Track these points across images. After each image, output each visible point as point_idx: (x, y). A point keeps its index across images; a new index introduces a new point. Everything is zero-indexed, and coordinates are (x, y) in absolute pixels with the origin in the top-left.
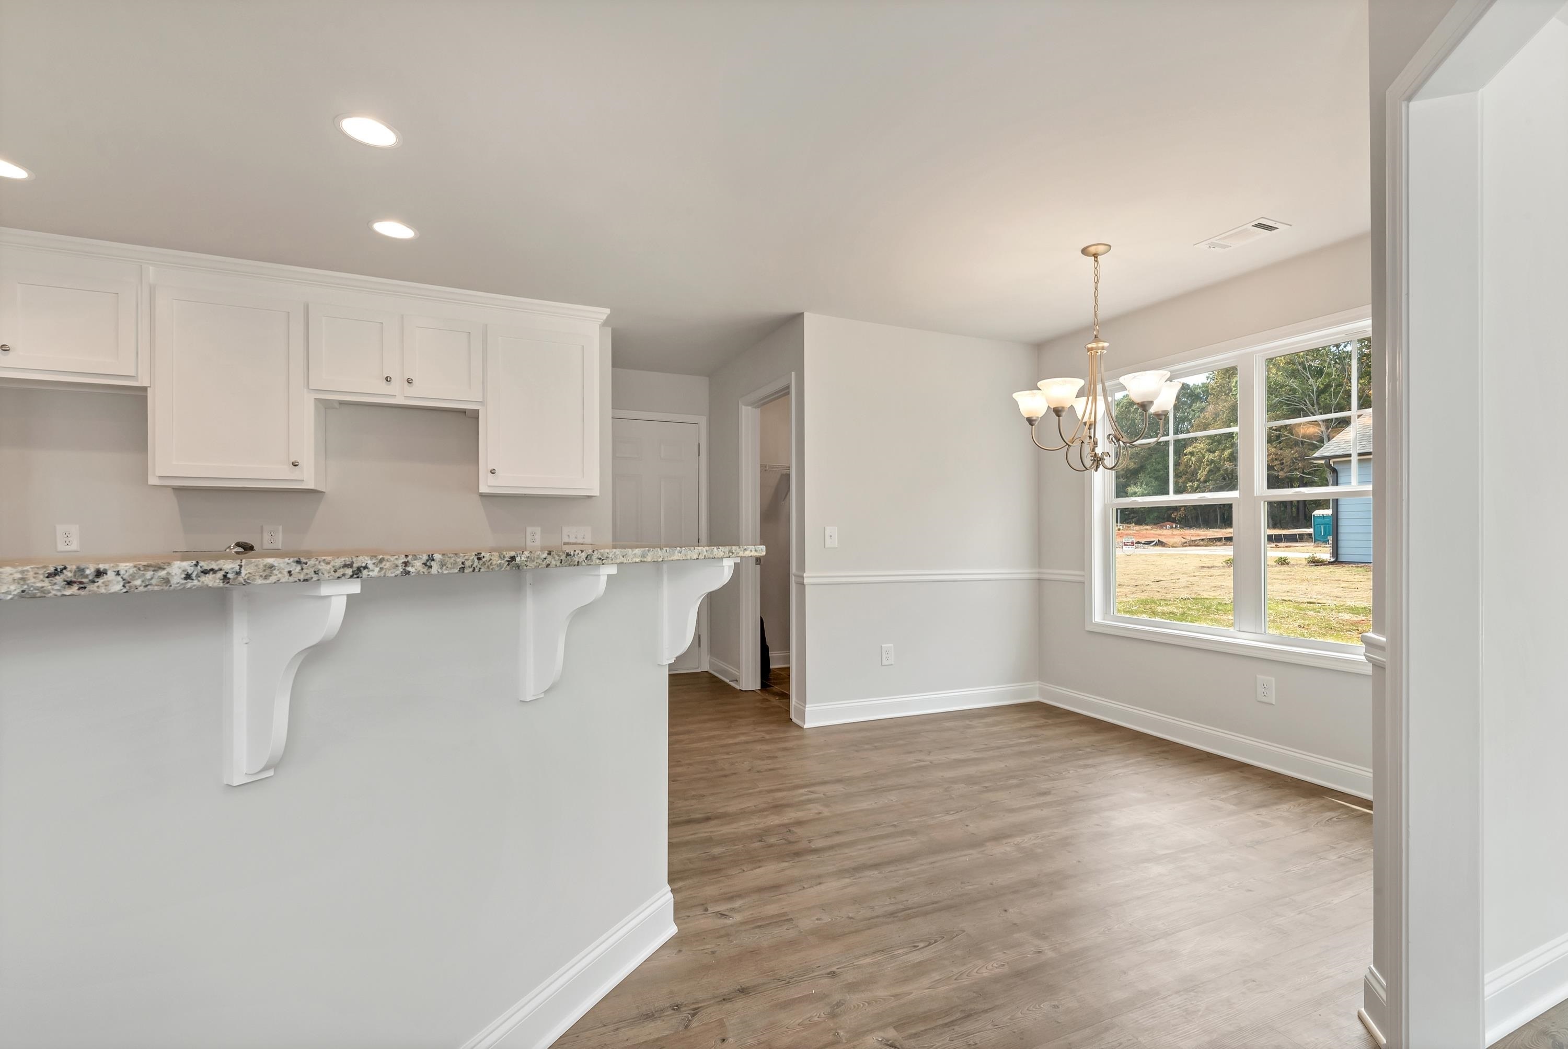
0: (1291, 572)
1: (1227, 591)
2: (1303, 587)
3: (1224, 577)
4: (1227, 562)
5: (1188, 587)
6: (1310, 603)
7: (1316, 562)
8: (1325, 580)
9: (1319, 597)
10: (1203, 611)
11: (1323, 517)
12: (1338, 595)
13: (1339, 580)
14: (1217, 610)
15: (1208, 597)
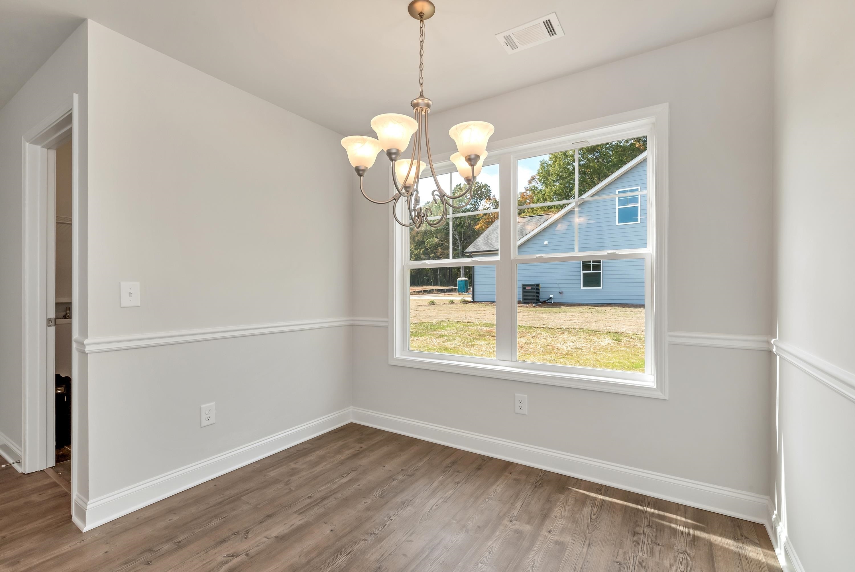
0: (457, 307)
1: (433, 318)
2: (464, 314)
3: (430, 310)
4: (429, 303)
5: (415, 317)
6: (469, 322)
7: (466, 302)
8: (471, 310)
9: (472, 319)
10: (425, 330)
11: (461, 281)
12: (478, 318)
13: (477, 310)
14: (431, 329)
15: (425, 322)
